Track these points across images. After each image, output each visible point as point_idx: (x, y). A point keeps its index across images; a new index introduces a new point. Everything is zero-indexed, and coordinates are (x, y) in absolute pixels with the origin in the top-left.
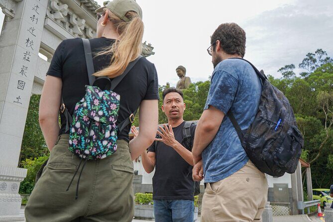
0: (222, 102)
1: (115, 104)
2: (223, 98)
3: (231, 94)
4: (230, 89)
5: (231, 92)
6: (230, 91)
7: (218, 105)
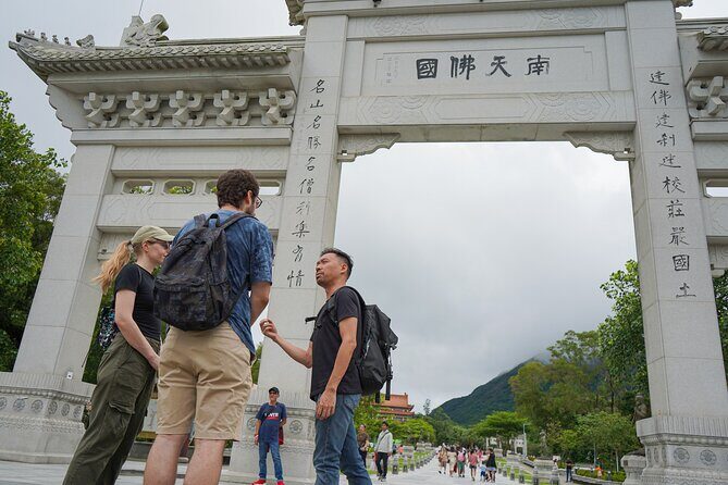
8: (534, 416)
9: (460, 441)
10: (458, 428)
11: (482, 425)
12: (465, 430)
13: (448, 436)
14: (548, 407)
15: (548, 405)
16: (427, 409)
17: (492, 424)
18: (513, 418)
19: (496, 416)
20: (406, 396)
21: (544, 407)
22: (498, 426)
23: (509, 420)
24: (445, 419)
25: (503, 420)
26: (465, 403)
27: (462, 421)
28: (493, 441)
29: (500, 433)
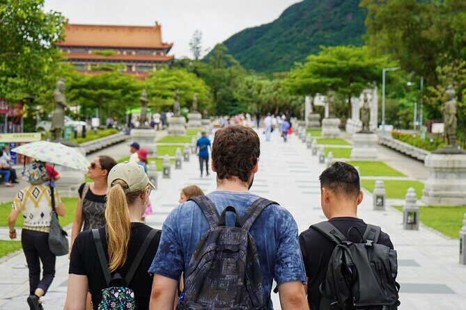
0: (163, 265)
1: (130, 302)
2: (163, 259)
3: (173, 253)
4: (172, 246)
5: (173, 250)
6: (172, 248)
7: (158, 269)
8: (403, 51)
9: (259, 102)
10: (254, 79)
11: (300, 74)
12: (266, 82)
13: (236, 95)
14: (432, 34)
15: (433, 29)
16: (196, 50)
17: (320, 72)
18: (360, 57)
19: (328, 56)
20: (158, 28)
21: (425, 34)
22: (331, 74)
23: (352, 62)
24: (230, 64)
25: (342, 64)
26: (268, 36)
27: (262, 66)
28: (320, 100)
29: (334, 87)
